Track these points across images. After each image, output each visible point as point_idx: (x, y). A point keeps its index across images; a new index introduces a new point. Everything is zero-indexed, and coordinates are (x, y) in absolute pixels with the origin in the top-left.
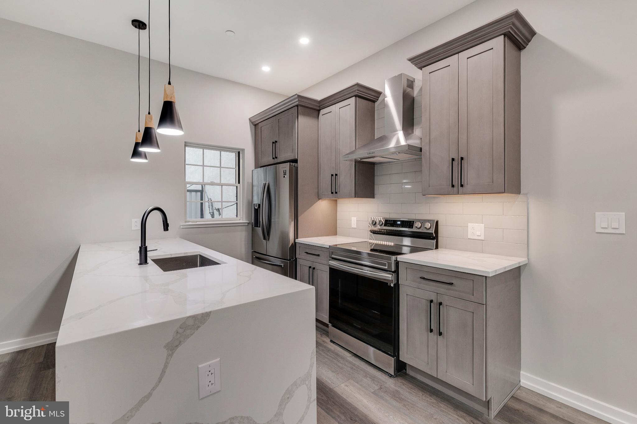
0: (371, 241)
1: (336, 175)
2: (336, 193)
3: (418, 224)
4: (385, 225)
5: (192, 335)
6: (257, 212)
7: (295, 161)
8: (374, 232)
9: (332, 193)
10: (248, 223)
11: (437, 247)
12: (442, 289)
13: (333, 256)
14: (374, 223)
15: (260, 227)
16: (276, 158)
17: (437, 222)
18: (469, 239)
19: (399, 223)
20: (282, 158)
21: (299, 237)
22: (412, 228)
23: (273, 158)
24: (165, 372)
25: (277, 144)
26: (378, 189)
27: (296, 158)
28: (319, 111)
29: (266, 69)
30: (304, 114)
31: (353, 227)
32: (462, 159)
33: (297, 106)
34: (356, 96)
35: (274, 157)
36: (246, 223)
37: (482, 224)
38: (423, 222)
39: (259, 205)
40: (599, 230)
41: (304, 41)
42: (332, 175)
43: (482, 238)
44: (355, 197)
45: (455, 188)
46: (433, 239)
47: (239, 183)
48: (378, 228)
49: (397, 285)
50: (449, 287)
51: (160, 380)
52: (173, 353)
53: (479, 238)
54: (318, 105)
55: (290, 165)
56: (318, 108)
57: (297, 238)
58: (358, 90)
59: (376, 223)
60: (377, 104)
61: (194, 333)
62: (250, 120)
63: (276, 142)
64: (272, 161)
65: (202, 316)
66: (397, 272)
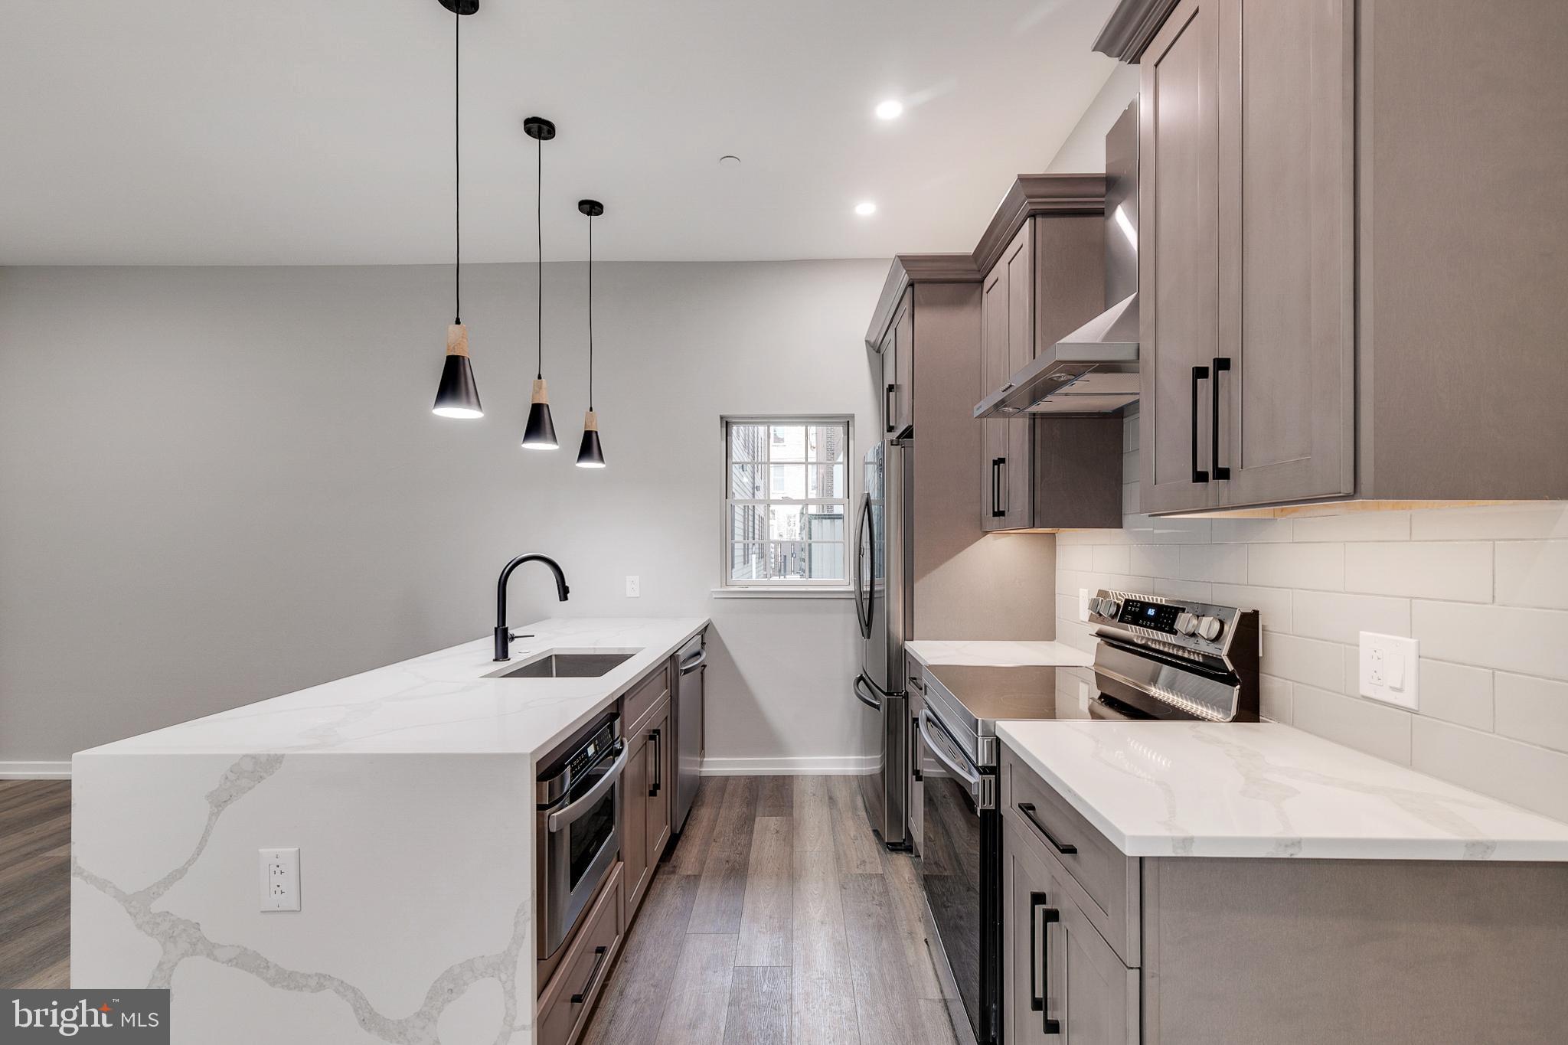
1: (1002, 461)
2: (1002, 513)
3: (1188, 621)
4: (1122, 618)
5: (250, 789)
8: (1108, 641)
9: (995, 514)
16: (892, 428)
18: (1365, 698)
19: (1149, 612)
20: (900, 427)
21: (916, 634)
22: (1174, 633)
23: (889, 430)
24: (206, 841)
27: (911, 423)
28: (980, 284)
29: (865, 209)
32: (1224, 364)
33: (911, 284)
34: (1033, 215)
37: (1411, 638)
41: (889, 110)
42: (995, 463)
43: (1408, 699)
45: (1210, 487)
46: (1231, 680)
47: (848, 496)
51: (199, 851)
52: (219, 813)
53: (1399, 699)
54: (975, 267)
56: (978, 276)
57: (911, 640)
58: (1029, 197)
61: (254, 786)
62: (867, 342)
63: (892, 386)
65: (268, 760)
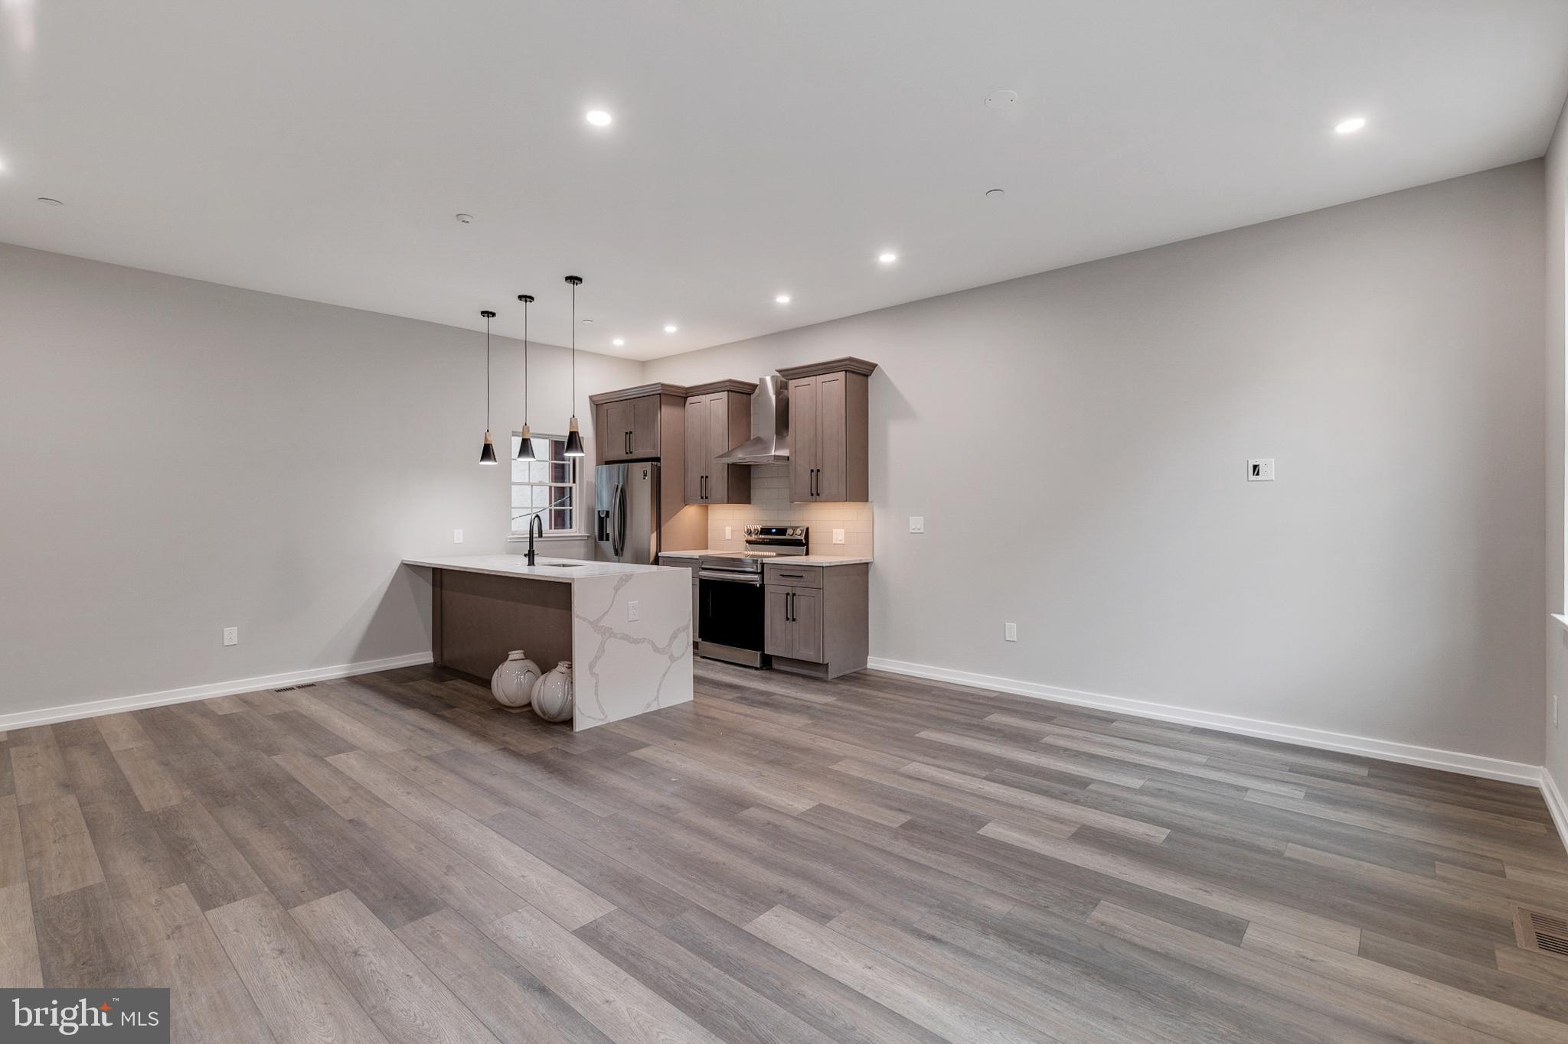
0: (746, 553)
1: (707, 477)
2: (707, 498)
3: (790, 532)
4: (761, 534)
6: (602, 522)
7: (658, 459)
8: (750, 542)
9: (702, 498)
10: (588, 537)
11: (807, 554)
12: (795, 582)
13: (703, 566)
14: (750, 533)
15: (607, 539)
16: (631, 453)
17: (807, 529)
18: (833, 544)
19: (774, 531)
20: (639, 453)
21: (662, 549)
22: (785, 535)
23: (627, 453)
25: (633, 436)
26: (755, 494)
27: (659, 456)
28: (686, 398)
30: (668, 404)
31: (727, 538)
32: (818, 471)
33: (660, 394)
34: (728, 391)
35: (628, 451)
36: (585, 536)
37: (843, 530)
38: (794, 528)
39: (608, 512)
40: (911, 531)
42: (702, 477)
43: (843, 542)
44: (728, 503)
45: (814, 497)
46: (803, 545)
47: (574, 482)
48: (753, 537)
49: (762, 586)
50: (799, 579)
53: (840, 542)
54: (686, 393)
55: (652, 465)
57: (660, 551)
58: (730, 386)
59: (751, 532)
60: (753, 396)
62: (591, 397)
63: (631, 433)
64: (625, 457)
66: (762, 573)
